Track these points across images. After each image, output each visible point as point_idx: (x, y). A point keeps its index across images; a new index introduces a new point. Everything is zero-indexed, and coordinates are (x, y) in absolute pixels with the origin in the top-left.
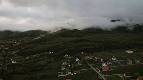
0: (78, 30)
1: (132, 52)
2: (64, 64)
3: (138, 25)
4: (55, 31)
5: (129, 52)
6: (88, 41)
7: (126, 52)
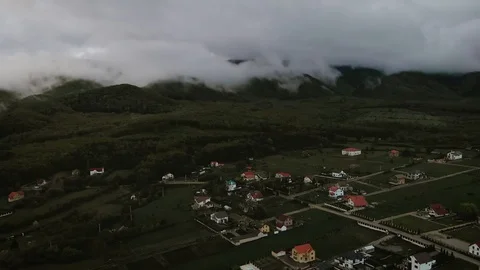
0: (135, 88)
1: (359, 152)
2: (202, 204)
3: (307, 75)
4: (35, 91)
5: (352, 153)
6: (195, 125)
7: (344, 152)
